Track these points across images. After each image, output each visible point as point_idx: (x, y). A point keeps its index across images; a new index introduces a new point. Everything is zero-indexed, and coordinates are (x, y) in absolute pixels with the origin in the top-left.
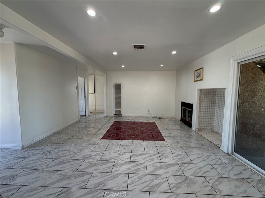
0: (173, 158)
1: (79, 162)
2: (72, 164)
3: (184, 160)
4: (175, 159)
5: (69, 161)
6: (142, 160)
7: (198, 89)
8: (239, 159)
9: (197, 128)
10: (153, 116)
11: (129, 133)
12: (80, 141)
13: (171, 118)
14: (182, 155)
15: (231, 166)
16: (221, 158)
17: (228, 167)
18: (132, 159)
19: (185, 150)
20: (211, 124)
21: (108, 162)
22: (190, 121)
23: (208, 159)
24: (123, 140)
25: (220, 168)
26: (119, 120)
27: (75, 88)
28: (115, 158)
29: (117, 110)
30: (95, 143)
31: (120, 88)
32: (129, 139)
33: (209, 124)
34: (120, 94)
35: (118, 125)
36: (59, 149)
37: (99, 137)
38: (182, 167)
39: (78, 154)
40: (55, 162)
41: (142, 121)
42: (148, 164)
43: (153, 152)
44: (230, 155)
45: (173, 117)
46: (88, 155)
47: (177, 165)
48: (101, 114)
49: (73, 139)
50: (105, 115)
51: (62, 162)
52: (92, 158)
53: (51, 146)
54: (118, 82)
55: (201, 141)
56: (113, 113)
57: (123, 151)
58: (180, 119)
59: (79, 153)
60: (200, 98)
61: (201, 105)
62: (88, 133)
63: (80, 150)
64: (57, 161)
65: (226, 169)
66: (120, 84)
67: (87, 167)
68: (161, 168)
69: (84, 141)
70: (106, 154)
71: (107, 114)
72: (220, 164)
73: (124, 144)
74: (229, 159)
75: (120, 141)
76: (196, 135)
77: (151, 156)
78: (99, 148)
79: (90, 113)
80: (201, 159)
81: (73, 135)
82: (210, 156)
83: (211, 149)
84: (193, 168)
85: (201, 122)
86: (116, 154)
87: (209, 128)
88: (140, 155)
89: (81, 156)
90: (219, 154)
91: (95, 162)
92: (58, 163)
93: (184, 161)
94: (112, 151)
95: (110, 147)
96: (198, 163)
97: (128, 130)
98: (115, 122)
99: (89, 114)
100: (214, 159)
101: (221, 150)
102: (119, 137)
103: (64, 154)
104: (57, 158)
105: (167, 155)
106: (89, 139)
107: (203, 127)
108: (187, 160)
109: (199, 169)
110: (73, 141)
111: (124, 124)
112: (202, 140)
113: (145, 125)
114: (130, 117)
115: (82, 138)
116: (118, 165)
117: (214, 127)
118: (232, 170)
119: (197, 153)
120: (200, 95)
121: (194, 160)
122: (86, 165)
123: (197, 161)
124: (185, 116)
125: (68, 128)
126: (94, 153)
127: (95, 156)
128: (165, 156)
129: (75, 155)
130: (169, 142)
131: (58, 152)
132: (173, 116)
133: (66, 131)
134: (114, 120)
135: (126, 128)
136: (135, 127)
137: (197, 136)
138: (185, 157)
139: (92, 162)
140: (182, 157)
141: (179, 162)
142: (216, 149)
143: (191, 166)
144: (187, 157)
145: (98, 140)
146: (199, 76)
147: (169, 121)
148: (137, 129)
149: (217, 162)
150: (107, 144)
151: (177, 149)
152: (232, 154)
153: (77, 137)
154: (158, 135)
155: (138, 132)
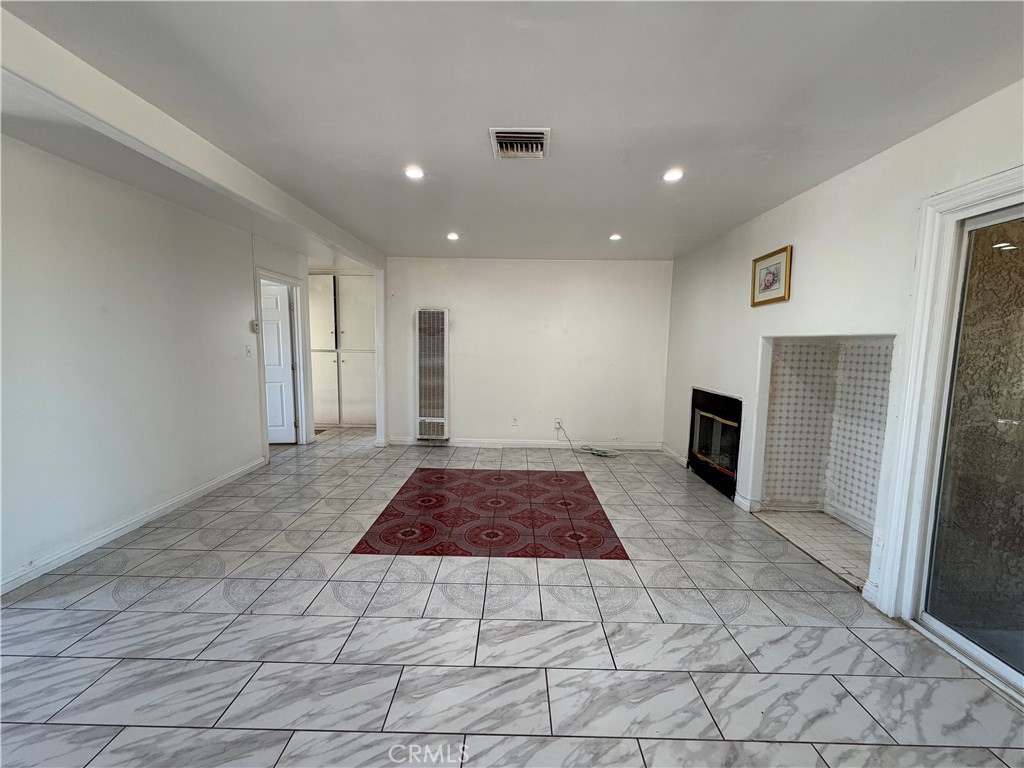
0: (665, 643)
1: (235, 677)
2: (199, 689)
3: (712, 652)
4: (674, 651)
5: (187, 669)
6: (527, 659)
7: (766, 338)
8: (950, 644)
9: (758, 499)
10: (577, 445)
11: (476, 523)
12: (256, 561)
13: (649, 455)
14: (702, 627)
15: (922, 680)
16: (870, 640)
17: (910, 687)
18: (485, 651)
19: (715, 602)
20: (814, 485)
21: (372, 672)
22: (727, 468)
23: (816, 647)
24: (447, 555)
25: (876, 696)
26: (435, 461)
27: (248, 326)
28: (408, 649)
29: (428, 420)
30: (323, 572)
31: (443, 329)
32: (472, 549)
33: (807, 484)
34: (443, 356)
35: (430, 486)
36: (150, 607)
37: (344, 545)
38: (710, 690)
39: (234, 632)
40: (120, 676)
41: (532, 468)
42: (555, 677)
43: (575, 616)
44: (909, 627)
45: (658, 451)
46: (283, 638)
47: (684, 680)
48: (363, 436)
49: (225, 556)
50: (380, 440)
51: (154, 677)
52: (298, 653)
53: (117, 590)
54: (433, 304)
55: (776, 558)
56: (411, 435)
57: (444, 613)
58: (684, 460)
59: (238, 628)
60: (773, 375)
61: (774, 404)
62: (296, 524)
63: (248, 611)
64: (129, 674)
65: (903, 698)
66: (443, 313)
67: (270, 701)
68: (614, 698)
69: (274, 566)
70: (367, 629)
71: (387, 436)
72: (873, 674)
73: (450, 574)
74: (906, 644)
75: (434, 561)
76: (756, 530)
77: (570, 634)
78: (338, 597)
79: (318, 432)
80: (788, 648)
81: (229, 534)
82: (824, 629)
83: (825, 598)
84: (760, 694)
85: (773, 477)
86: (411, 630)
87: (805, 499)
88: (519, 631)
89: (250, 642)
90: (859, 623)
91: (309, 673)
92: (131, 680)
93: (714, 662)
94: (396, 611)
95: (388, 593)
96: (777, 669)
97: (473, 509)
98: (420, 470)
99: (313, 437)
100: (843, 644)
101: (866, 601)
102: (431, 544)
103: (173, 629)
104: (134, 652)
105: (641, 632)
106: (297, 551)
107: (781, 494)
108: (727, 654)
109: (782, 699)
110: (223, 565)
111: (457, 483)
112: (782, 554)
113: (542, 486)
114: (481, 451)
115: (265, 549)
116: (415, 689)
117: (824, 495)
118: (926, 701)
119: (768, 619)
120: (773, 364)
121: (757, 653)
122: (264, 693)
123: (768, 660)
124: (706, 448)
125: (209, 499)
126: (311, 625)
127: (315, 642)
128: (631, 633)
129: (221, 639)
130: (644, 563)
131: (141, 623)
132: (658, 446)
133: (202, 514)
134: (417, 464)
135: (466, 499)
136: (504, 493)
137: (757, 534)
138: (716, 638)
139: (295, 671)
140: (705, 637)
141: (696, 666)
142: (845, 597)
143: (749, 684)
144: (727, 639)
145: (336, 559)
146: (771, 284)
147: (640, 469)
148: (511, 503)
149: (857, 661)
150: (377, 578)
151: (682, 598)
152: (914, 620)
153: (244, 542)
154: (600, 529)
155: (514, 518)
